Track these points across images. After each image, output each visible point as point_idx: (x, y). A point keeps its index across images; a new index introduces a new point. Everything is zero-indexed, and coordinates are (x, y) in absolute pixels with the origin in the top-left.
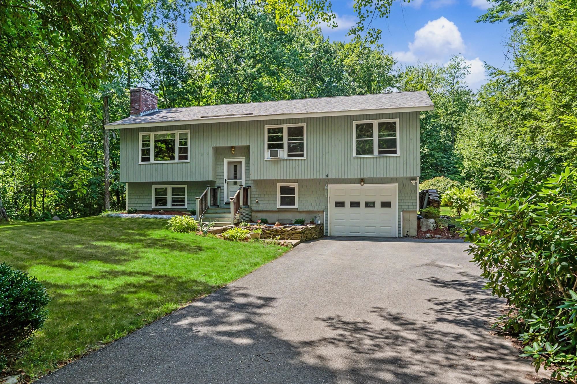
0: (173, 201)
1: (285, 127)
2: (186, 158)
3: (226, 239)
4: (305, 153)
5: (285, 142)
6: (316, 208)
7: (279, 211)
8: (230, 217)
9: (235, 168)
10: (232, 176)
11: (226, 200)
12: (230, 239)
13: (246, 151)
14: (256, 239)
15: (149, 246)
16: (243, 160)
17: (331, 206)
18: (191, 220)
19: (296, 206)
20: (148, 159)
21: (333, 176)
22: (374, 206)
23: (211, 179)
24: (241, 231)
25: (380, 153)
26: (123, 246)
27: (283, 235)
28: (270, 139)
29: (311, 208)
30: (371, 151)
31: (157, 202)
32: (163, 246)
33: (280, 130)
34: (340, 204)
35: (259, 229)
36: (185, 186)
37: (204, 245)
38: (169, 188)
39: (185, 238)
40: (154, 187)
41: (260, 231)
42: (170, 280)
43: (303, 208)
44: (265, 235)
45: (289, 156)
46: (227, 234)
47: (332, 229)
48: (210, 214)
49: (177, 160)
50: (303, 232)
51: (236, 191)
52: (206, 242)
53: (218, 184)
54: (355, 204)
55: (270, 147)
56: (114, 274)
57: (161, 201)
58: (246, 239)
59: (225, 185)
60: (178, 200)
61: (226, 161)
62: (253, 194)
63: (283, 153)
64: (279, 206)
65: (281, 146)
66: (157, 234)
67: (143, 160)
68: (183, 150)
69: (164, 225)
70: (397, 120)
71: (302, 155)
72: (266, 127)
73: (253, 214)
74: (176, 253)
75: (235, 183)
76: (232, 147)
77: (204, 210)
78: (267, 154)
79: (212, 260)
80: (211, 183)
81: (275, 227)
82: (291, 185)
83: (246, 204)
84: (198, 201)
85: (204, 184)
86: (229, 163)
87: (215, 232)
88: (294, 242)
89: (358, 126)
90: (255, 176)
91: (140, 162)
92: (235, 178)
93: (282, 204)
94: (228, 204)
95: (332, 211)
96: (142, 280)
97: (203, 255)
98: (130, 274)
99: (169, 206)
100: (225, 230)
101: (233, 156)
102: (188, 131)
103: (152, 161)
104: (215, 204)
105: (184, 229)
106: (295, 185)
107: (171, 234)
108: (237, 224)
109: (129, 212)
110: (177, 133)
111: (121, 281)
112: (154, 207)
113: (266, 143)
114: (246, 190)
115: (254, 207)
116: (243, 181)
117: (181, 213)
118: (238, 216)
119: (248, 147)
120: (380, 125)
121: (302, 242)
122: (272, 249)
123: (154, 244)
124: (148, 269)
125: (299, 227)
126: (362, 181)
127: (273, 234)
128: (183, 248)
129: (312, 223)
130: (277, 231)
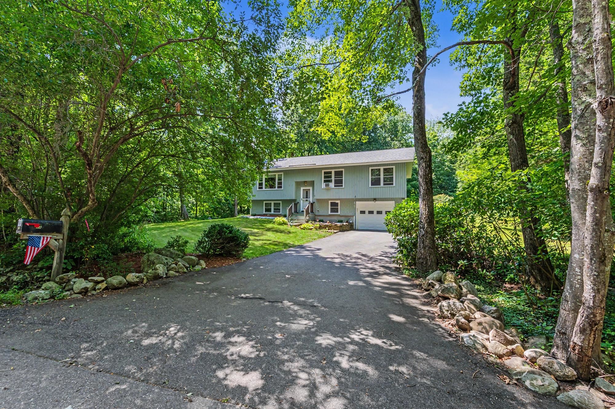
0: (274, 210)
1: (333, 171)
2: (281, 187)
3: (302, 229)
4: (343, 185)
5: (333, 178)
6: (350, 214)
7: (330, 215)
8: (303, 218)
9: (307, 192)
10: (305, 196)
11: (302, 210)
12: (304, 229)
13: (312, 184)
14: (316, 229)
15: (267, 230)
16: (311, 188)
17: (358, 213)
18: (285, 219)
19: (339, 213)
20: (262, 188)
21: (358, 197)
22: (381, 213)
23: (294, 198)
24: (310, 225)
25: (384, 184)
26: (256, 230)
27: (330, 227)
28: (325, 177)
29: (347, 214)
30: (379, 184)
31: (266, 210)
32: (273, 231)
33: (331, 173)
34: (363, 212)
35: (318, 225)
36: (281, 202)
37: (291, 231)
38: (273, 203)
39: (282, 227)
40: (264, 202)
41: (318, 226)
42: (280, 243)
43: (343, 214)
44: (320, 228)
45: (335, 186)
46: (302, 226)
47: (358, 226)
48: (294, 217)
49: (276, 189)
50: (341, 226)
51: (307, 205)
52: (292, 229)
53: (298, 201)
54: (371, 212)
55: (325, 181)
56: (258, 240)
57: (268, 210)
58: (311, 229)
59: (302, 201)
60: (277, 210)
61: (302, 189)
62: (316, 206)
63: (332, 185)
64: (329, 213)
65: (331, 181)
66: (270, 226)
67: (259, 188)
68: (280, 183)
69: (270, 222)
70: (394, 167)
71: (342, 186)
72: (323, 171)
73: (316, 217)
74: (279, 234)
75: (307, 200)
76: (305, 182)
77: (291, 214)
78: (323, 185)
79: (295, 237)
80: (294, 201)
81: (327, 224)
82: (337, 202)
83: (312, 211)
84: (288, 210)
85: (290, 201)
86: (303, 190)
87: (296, 226)
88: (335, 231)
89: (372, 170)
90: (318, 197)
91: (258, 189)
92: (307, 198)
93: (331, 212)
94: (303, 211)
95: (358, 216)
96: (268, 242)
97: (291, 235)
98: (263, 240)
99: (272, 212)
100: (301, 224)
101: (306, 186)
102: (282, 173)
103: (264, 189)
104: (296, 211)
105: (280, 224)
106: (338, 202)
107: (276, 226)
108: (307, 222)
109: (252, 215)
110: (277, 174)
111: (261, 242)
112: (264, 213)
113: (323, 179)
114: (312, 204)
115: (317, 213)
116: (311, 199)
117: (279, 216)
118: (308, 218)
119: (313, 182)
120: (385, 169)
121: (340, 231)
122: (323, 234)
123: (269, 230)
124: (269, 238)
125: (339, 224)
126: (375, 200)
127: (325, 227)
128: (281, 232)
129: (347, 222)
130: (327, 226)
